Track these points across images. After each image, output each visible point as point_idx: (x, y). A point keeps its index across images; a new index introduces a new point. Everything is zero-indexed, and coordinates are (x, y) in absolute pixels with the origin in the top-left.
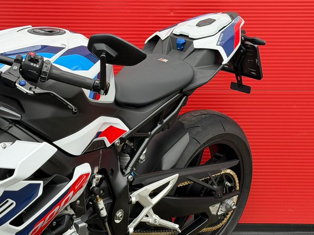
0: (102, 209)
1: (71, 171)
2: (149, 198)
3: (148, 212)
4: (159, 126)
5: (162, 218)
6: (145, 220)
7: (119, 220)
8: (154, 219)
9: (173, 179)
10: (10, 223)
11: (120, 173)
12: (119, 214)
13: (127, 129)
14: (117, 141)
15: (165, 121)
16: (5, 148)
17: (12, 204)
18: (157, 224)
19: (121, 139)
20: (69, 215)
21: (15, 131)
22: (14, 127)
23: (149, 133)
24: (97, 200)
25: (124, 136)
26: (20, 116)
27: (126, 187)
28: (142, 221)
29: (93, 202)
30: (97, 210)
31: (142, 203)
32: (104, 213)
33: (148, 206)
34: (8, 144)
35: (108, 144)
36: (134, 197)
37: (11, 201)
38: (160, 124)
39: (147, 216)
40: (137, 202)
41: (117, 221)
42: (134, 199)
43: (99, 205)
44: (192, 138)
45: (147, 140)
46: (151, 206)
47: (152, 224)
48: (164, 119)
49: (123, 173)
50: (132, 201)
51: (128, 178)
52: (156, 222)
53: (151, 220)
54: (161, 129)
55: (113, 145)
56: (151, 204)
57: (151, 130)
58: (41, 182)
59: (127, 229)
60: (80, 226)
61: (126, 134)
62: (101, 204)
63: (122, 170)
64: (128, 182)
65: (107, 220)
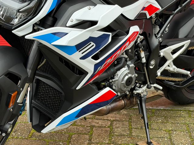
0: (143, 58)
1: (128, 29)
2: (171, 54)
3: (170, 63)
4: (179, 8)
5: (178, 68)
6: (168, 68)
7: (152, 66)
8: (173, 68)
9: (187, 43)
11: (154, 37)
12: (153, 62)
13: (160, 8)
14: (153, 15)
15: (183, 5)
16: (90, 9)
17: (93, 45)
18: (175, 71)
19: (156, 14)
20: (125, 58)
23: (173, 12)
24: (140, 51)
25: (158, 12)
27: (158, 45)
28: (166, 69)
29: (138, 52)
30: (140, 58)
31: (167, 57)
32: (144, 60)
33: (170, 59)
34: (92, 7)
35: (148, 17)
36: (162, 53)
37: (92, 44)
38: (180, 7)
39: (169, 66)
40: (163, 56)
43: (142, 55)
45: (171, 17)
46: (172, 60)
47: (172, 71)
48: (183, 4)
49: (156, 37)
50: (160, 55)
51: (159, 40)
52: (174, 70)
53: (171, 68)
54: (180, 11)
55: (151, 18)
56: (172, 58)
57: (174, 11)
58: (110, 34)
59: (156, 73)
60: (131, 66)
61: (160, 11)
62: (143, 54)
63: (155, 35)
64: (159, 42)
65: (145, 65)
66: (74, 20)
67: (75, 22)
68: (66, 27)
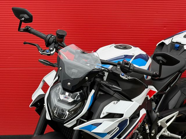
0: (147, 129)
2: (166, 123)
3: (165, 130)
4: (169, 88)
5: (171, 133)
6: (164, 134)
8: (167, 133)
9: (175, 114)
10: (117, 138)
11: (153, 112)
12: (153, 131)
13: (156, 91)
14: (152, 97)
15: (172, 85)
16: (114, 104)
17: (117, 129)
18: (169, 136)
20: (137, 133)
21: (116, 95)
22: (116, 94)
23: (165, 92)
24: (145, 125)
25: (155, 94)
26: (121, 89)
27: (157, 118)
28: (162, 134)
29: (143, 126)
30: (145, 130)
31: (163, 126)
32: (148, 131)
33: (165, 127)
34: (116, 102)
35: (149, 98)
39: (164, 132)
40: (161, 125)
41: (152, 135)
42: (159, 124)
43: (146, 128)
44: (182, 93)
45: (164, 95)
46: (166, 127)
47: (167, 136)
49: (155, 112)
51: (157, 114)
52: (169, 135)
53: (166, 134)
55: (151, 99)
56: (167, 126)
57: (166, 90)
58: (128, 118)
60: (140, 137)
62: (147, 127)
63: (154, 110)
64: (157, 116)
65: (149, 134)
66: (105, 113)
67: (105, 114)
68: (100, 118)
